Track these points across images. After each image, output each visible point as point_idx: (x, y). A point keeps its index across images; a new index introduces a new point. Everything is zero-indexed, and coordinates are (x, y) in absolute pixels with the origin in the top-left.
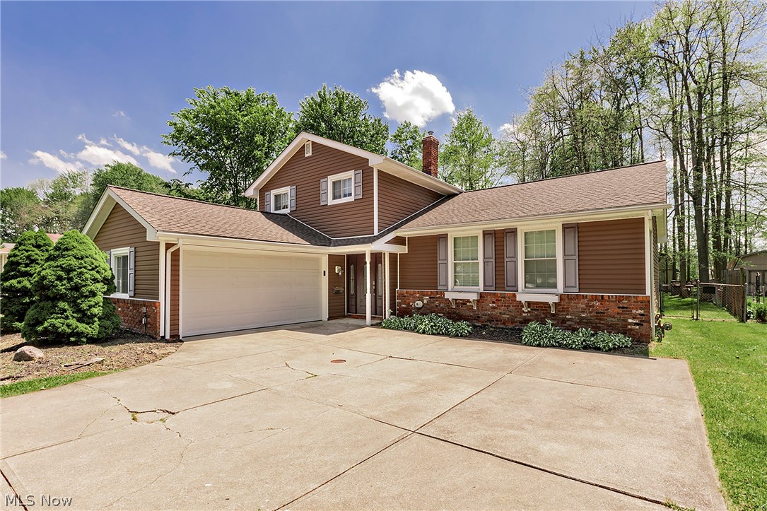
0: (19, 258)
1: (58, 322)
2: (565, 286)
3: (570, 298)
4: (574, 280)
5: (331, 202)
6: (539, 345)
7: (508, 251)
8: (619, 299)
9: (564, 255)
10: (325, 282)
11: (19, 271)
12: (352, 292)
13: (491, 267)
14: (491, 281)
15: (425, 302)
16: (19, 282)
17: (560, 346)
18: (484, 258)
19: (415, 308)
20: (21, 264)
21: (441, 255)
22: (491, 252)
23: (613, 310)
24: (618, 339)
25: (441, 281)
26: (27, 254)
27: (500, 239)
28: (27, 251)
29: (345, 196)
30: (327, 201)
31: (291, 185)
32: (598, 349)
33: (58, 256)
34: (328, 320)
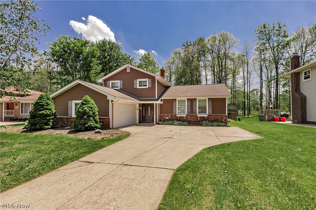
0: (43, 103)
1: (92, 123)
2: (209, 113)
3: (210, 115)
4: (211, 111)
5: (138, 87)
6: (207, 126)
7: (194, 104)
8: (221, 116)
9: (209, 105)
10: (138, 111)
11: (44, 108)
12: (144, 115)
13: (190, 108)
14: (189, 111)
15: (169, 117)
16: (45, 112)
17: (212, 126)
18: (187, 106)
19: (166, 119)
20: (45, 105)
21: (174, 104)
22: (189, 104)
23: (219, 118)
24: (223, 124)
25: (174, 111)
26: (46, 102)
27: (192, 101)
28: (45, 101)
29: (144, 86)
30: (137, 87)
31: (120, 80)
32: (220, 126)
33: (87, 104)
34: (139, 123)
